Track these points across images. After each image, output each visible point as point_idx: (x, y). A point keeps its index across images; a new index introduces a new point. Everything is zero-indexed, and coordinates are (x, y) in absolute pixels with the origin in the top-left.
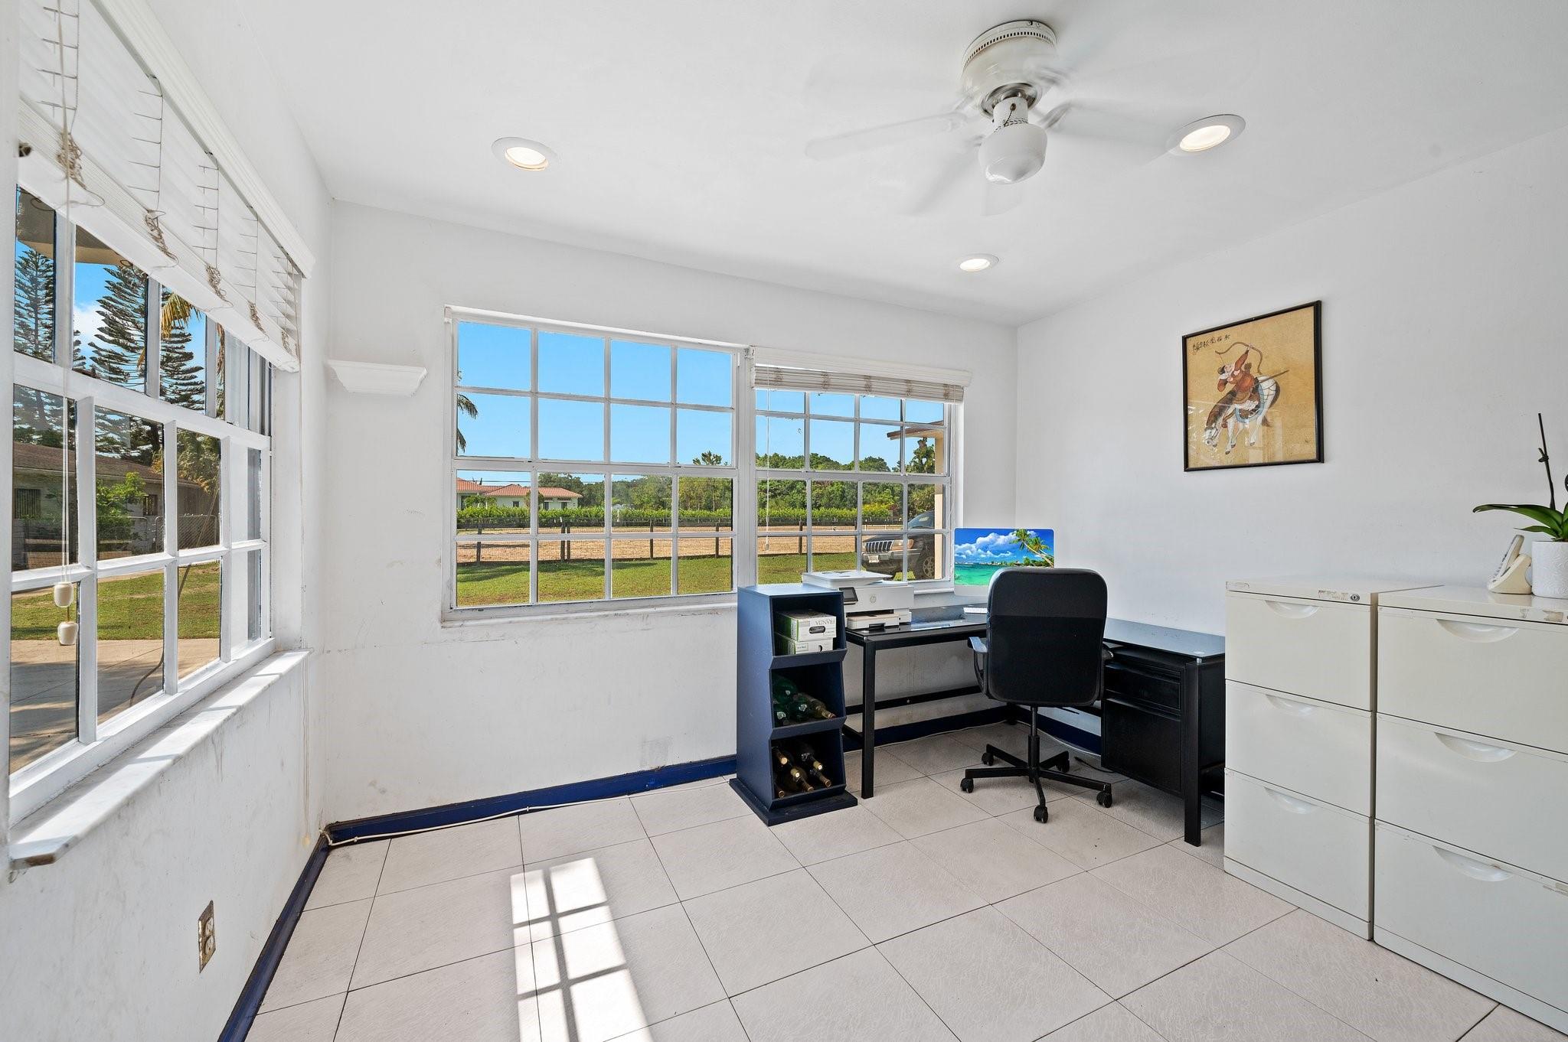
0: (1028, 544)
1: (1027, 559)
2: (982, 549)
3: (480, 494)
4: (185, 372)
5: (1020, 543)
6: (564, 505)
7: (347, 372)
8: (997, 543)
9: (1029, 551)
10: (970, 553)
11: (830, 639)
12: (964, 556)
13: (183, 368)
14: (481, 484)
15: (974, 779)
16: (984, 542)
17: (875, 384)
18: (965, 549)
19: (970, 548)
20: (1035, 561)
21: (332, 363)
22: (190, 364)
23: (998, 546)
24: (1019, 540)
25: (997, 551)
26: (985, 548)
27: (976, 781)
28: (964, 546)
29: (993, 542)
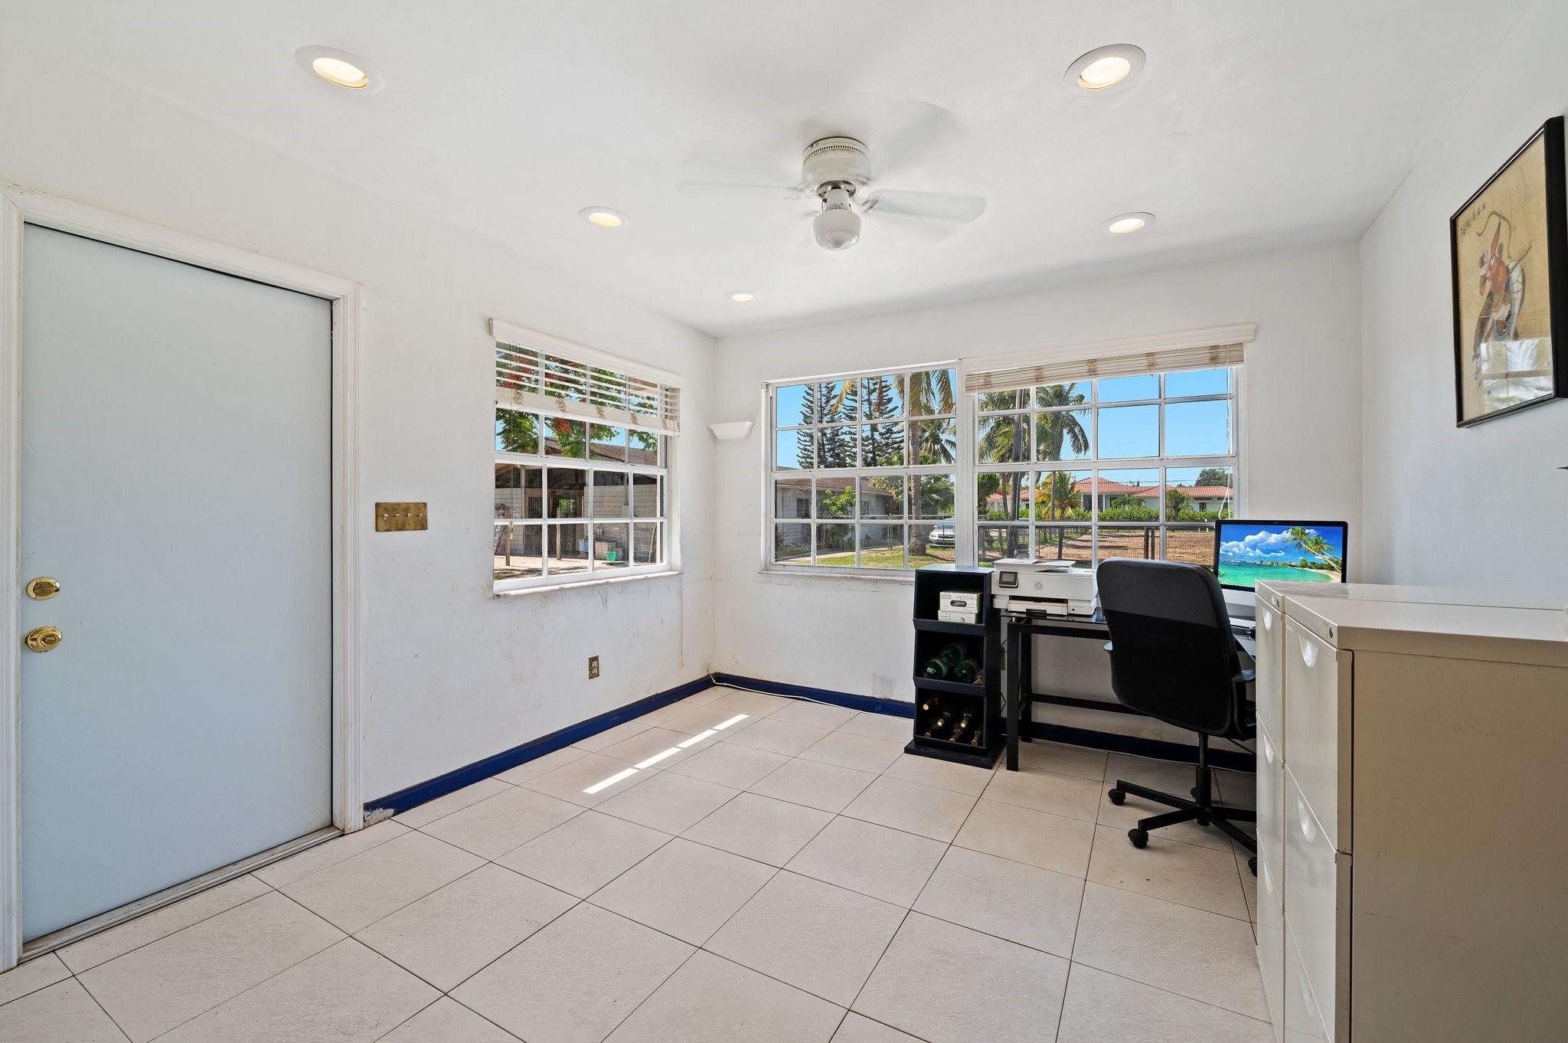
0: (1306, 544)
1: (1304, 560)
2: (1251, 547)
3: (1129, 496)
4: (889, 412)
5: (1296, 542)
6: (1203, 506)
7: (723, 431)
8: (1268, 541)
9: (1306, 552)
10: (1237, 551)
11: (972, 613)
12: (1231, 554)
13: (888, 410)
14: (1138, 485)
15: (1127, 794)
16: (1253, 541)
17: (1100, 366)
18: (1233, 547)
19: (1238, 546)
20: (1314, 563)
21: (712, 426)
22: (890, 406)
23: (1268, 545)
24: (1295, 539)
25: (1268, 550)
26: (1254, 547)
27: (1129, 797)
28: (1231, 543)
29: (1263, 540)
